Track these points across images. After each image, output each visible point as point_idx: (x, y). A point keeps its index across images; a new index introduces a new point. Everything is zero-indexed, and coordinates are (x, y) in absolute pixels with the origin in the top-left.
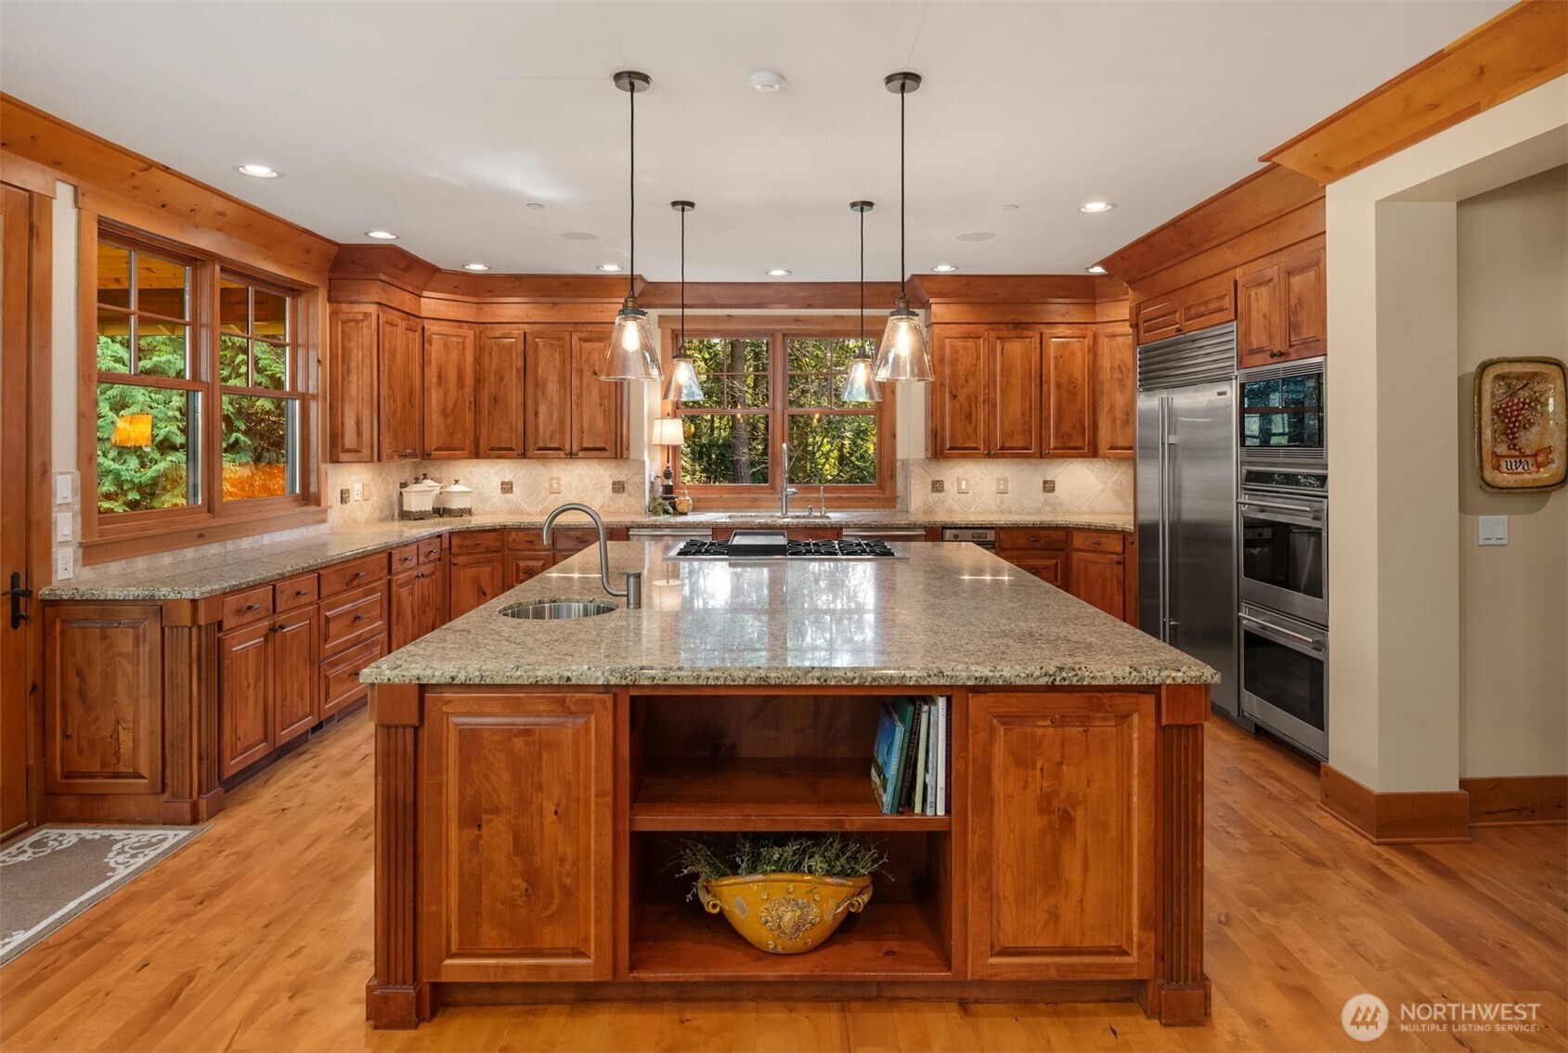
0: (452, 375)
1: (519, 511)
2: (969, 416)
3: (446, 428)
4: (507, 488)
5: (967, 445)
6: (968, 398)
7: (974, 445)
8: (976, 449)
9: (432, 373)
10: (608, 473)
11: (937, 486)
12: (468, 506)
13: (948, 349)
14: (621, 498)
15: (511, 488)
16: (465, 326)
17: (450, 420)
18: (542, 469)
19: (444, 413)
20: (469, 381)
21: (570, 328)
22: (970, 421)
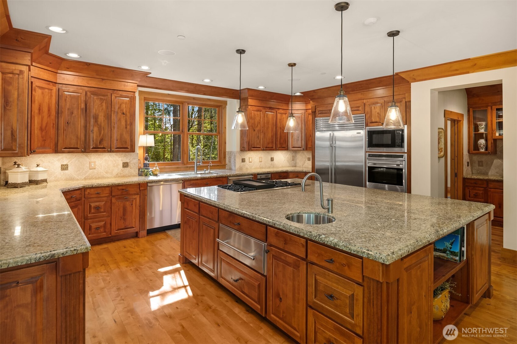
0: (45, 109)
1: (72, 179)
2: (258, 137)
3: (42, 137)
4: (64, 167)
5: (258, 146)
6: (258, 131)
7: (259, 146)
8: (260, 148)
9: (36, 107)
10: (120, 159)
11: (243, 160)
12: (45, 178)
13: (253, 114)
14: (127, 170)
15: (67, 168)
16: (51, 84)
17: (44, 133)
18: (85, 158)
19: (41, 129)
20: (53, 113)
21: (111, 91)
22: (259, 138)
